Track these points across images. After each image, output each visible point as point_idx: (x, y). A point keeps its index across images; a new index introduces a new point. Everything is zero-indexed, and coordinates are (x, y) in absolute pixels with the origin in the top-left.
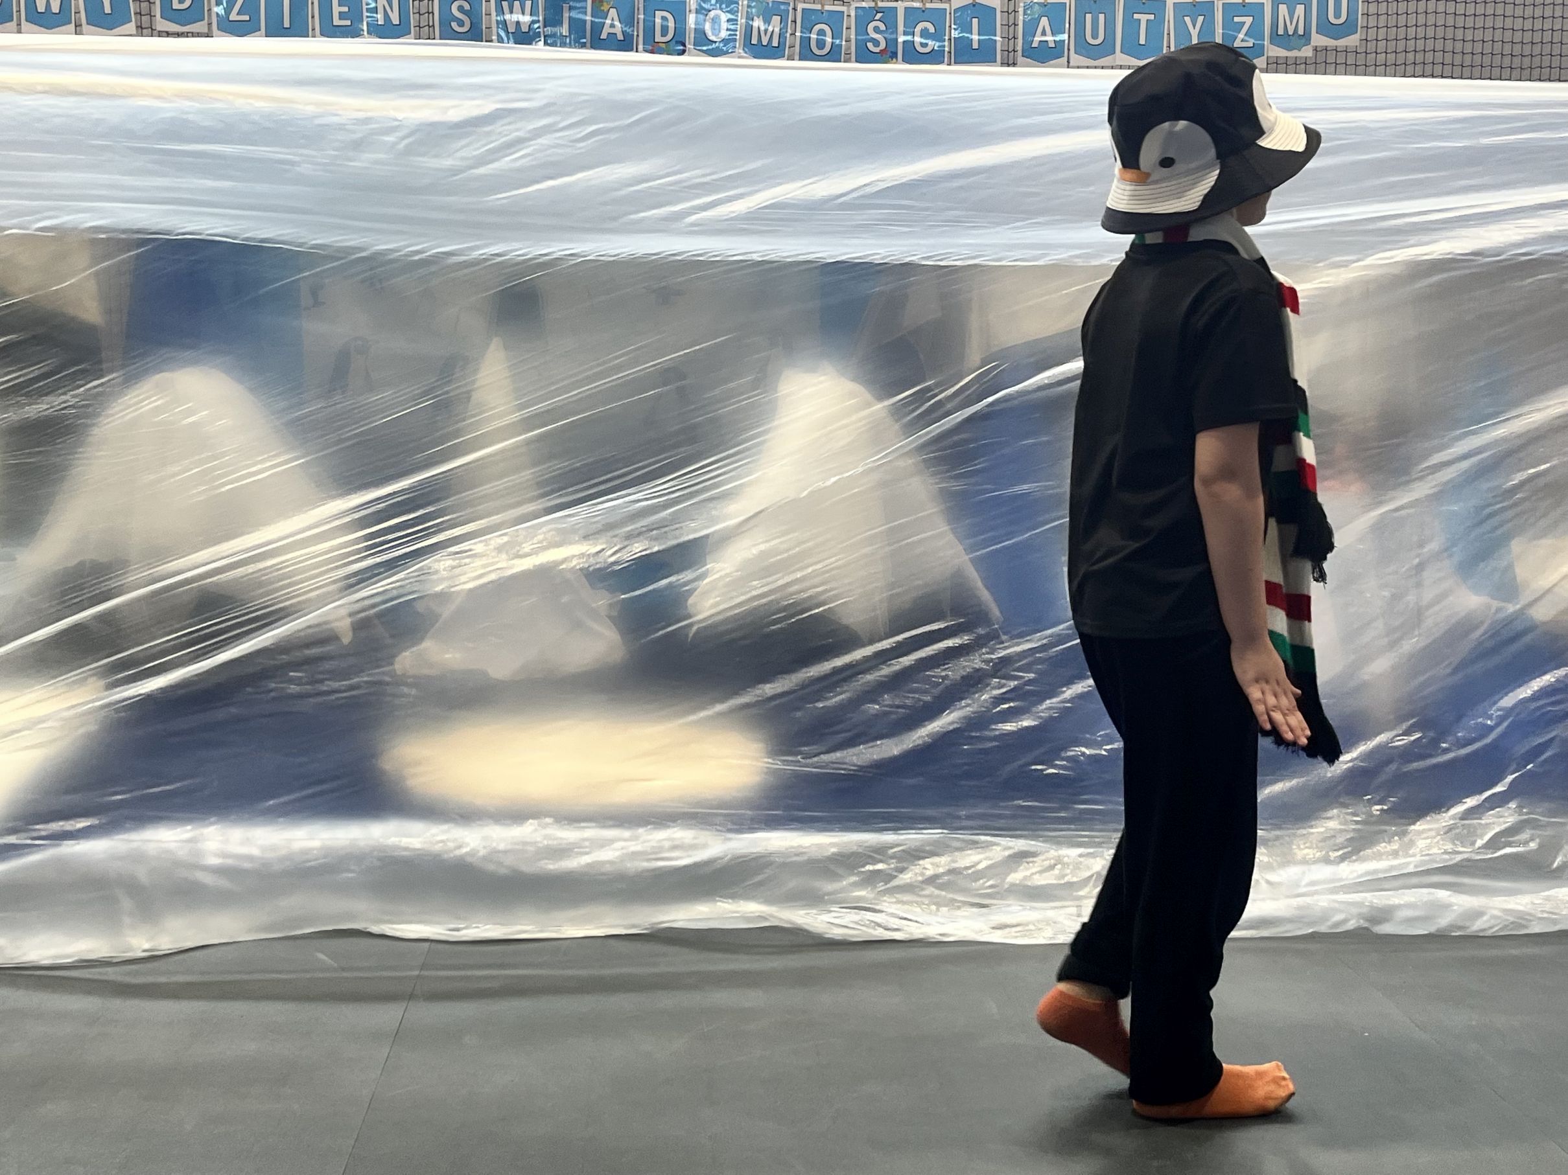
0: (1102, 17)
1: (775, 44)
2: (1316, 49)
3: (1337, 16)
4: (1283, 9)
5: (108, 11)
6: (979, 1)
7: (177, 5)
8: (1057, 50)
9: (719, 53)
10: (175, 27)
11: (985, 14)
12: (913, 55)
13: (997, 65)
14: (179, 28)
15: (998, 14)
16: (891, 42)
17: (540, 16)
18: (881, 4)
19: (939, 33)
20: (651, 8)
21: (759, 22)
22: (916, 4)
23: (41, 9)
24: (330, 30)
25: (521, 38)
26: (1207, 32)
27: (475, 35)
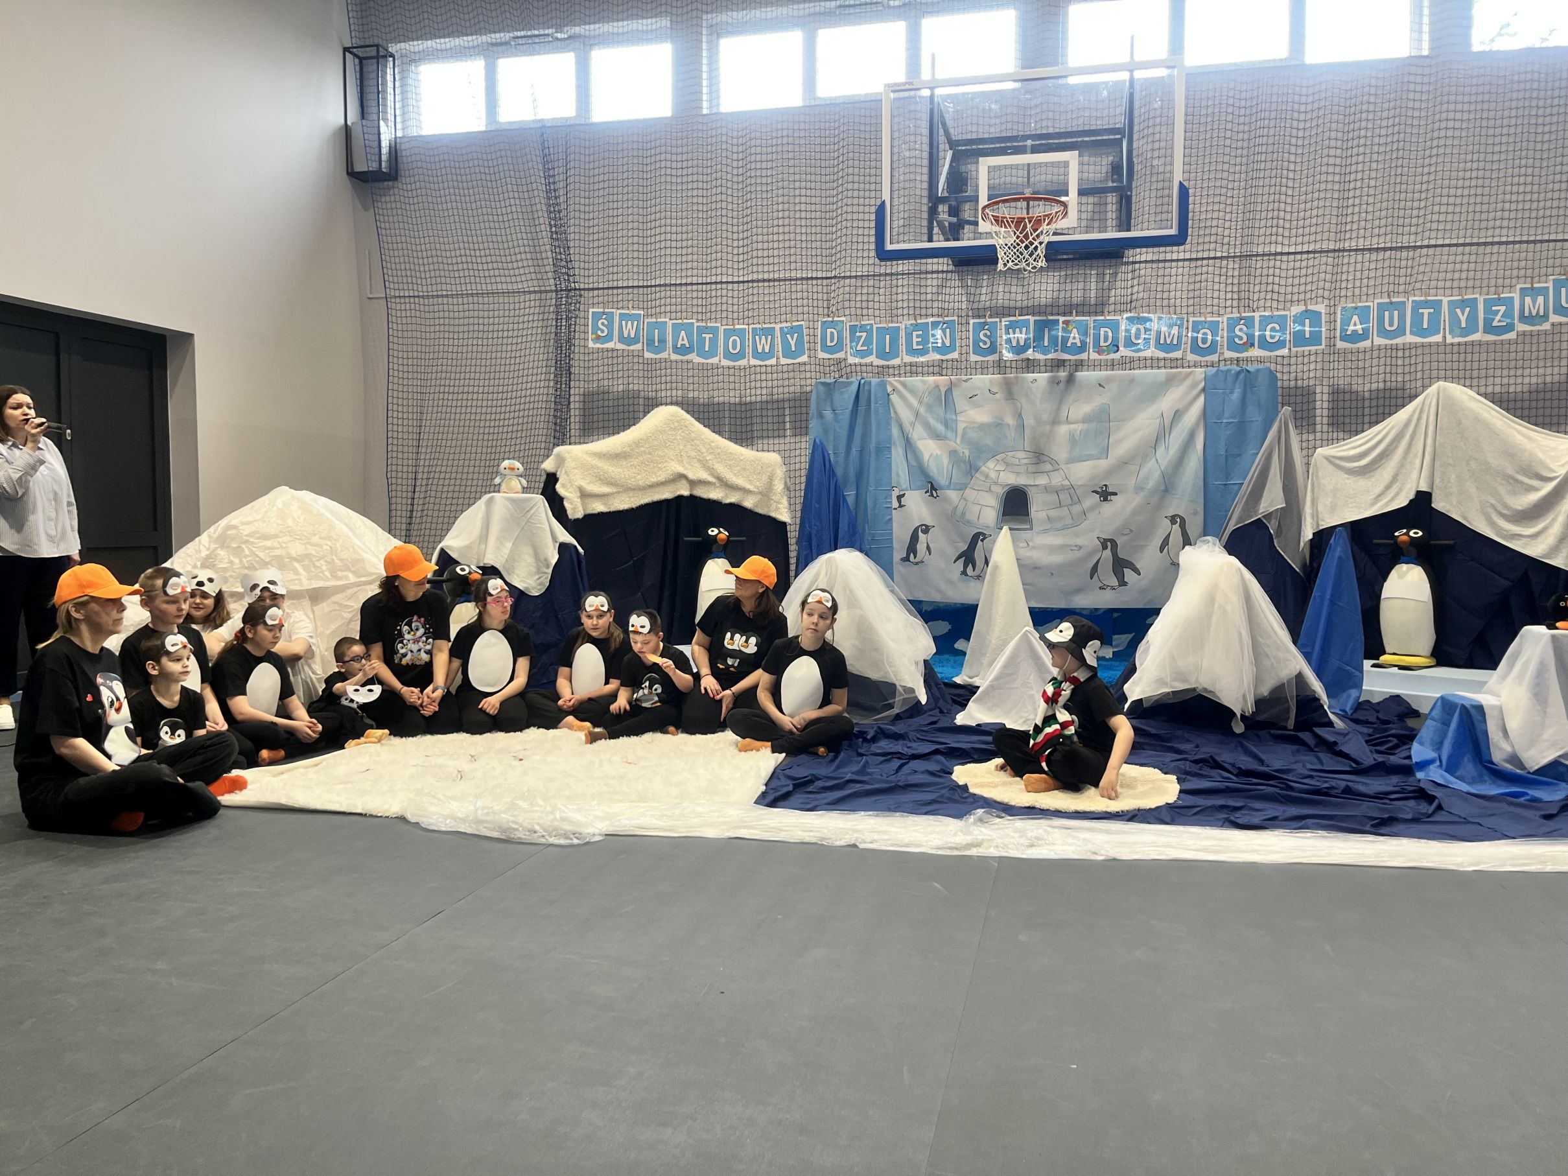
1: (1175, 342)
2: (1553, 325)
4: (1528, 300)
5: (793, 349)
6: (1310, 307)
7: (829, 344)
8: (1365, 335)
9: (1139, 350)
10: (827, 356)
11: (1315, 317)
12: (1264, 344)
13: (1323, 346)
14: (830, 356)
15: (1323, 315)
16: (1251, 337)
17: (1031, 336)
18: (1243, 315)
19: (1283, 329)
20: (1098, 327)
21: (1164, 329)
22: (1267, 314)
23: (760, 350)
24: (911, 351)
25: (1019, 349)
26: (1472, 318)
27: (993, 349)
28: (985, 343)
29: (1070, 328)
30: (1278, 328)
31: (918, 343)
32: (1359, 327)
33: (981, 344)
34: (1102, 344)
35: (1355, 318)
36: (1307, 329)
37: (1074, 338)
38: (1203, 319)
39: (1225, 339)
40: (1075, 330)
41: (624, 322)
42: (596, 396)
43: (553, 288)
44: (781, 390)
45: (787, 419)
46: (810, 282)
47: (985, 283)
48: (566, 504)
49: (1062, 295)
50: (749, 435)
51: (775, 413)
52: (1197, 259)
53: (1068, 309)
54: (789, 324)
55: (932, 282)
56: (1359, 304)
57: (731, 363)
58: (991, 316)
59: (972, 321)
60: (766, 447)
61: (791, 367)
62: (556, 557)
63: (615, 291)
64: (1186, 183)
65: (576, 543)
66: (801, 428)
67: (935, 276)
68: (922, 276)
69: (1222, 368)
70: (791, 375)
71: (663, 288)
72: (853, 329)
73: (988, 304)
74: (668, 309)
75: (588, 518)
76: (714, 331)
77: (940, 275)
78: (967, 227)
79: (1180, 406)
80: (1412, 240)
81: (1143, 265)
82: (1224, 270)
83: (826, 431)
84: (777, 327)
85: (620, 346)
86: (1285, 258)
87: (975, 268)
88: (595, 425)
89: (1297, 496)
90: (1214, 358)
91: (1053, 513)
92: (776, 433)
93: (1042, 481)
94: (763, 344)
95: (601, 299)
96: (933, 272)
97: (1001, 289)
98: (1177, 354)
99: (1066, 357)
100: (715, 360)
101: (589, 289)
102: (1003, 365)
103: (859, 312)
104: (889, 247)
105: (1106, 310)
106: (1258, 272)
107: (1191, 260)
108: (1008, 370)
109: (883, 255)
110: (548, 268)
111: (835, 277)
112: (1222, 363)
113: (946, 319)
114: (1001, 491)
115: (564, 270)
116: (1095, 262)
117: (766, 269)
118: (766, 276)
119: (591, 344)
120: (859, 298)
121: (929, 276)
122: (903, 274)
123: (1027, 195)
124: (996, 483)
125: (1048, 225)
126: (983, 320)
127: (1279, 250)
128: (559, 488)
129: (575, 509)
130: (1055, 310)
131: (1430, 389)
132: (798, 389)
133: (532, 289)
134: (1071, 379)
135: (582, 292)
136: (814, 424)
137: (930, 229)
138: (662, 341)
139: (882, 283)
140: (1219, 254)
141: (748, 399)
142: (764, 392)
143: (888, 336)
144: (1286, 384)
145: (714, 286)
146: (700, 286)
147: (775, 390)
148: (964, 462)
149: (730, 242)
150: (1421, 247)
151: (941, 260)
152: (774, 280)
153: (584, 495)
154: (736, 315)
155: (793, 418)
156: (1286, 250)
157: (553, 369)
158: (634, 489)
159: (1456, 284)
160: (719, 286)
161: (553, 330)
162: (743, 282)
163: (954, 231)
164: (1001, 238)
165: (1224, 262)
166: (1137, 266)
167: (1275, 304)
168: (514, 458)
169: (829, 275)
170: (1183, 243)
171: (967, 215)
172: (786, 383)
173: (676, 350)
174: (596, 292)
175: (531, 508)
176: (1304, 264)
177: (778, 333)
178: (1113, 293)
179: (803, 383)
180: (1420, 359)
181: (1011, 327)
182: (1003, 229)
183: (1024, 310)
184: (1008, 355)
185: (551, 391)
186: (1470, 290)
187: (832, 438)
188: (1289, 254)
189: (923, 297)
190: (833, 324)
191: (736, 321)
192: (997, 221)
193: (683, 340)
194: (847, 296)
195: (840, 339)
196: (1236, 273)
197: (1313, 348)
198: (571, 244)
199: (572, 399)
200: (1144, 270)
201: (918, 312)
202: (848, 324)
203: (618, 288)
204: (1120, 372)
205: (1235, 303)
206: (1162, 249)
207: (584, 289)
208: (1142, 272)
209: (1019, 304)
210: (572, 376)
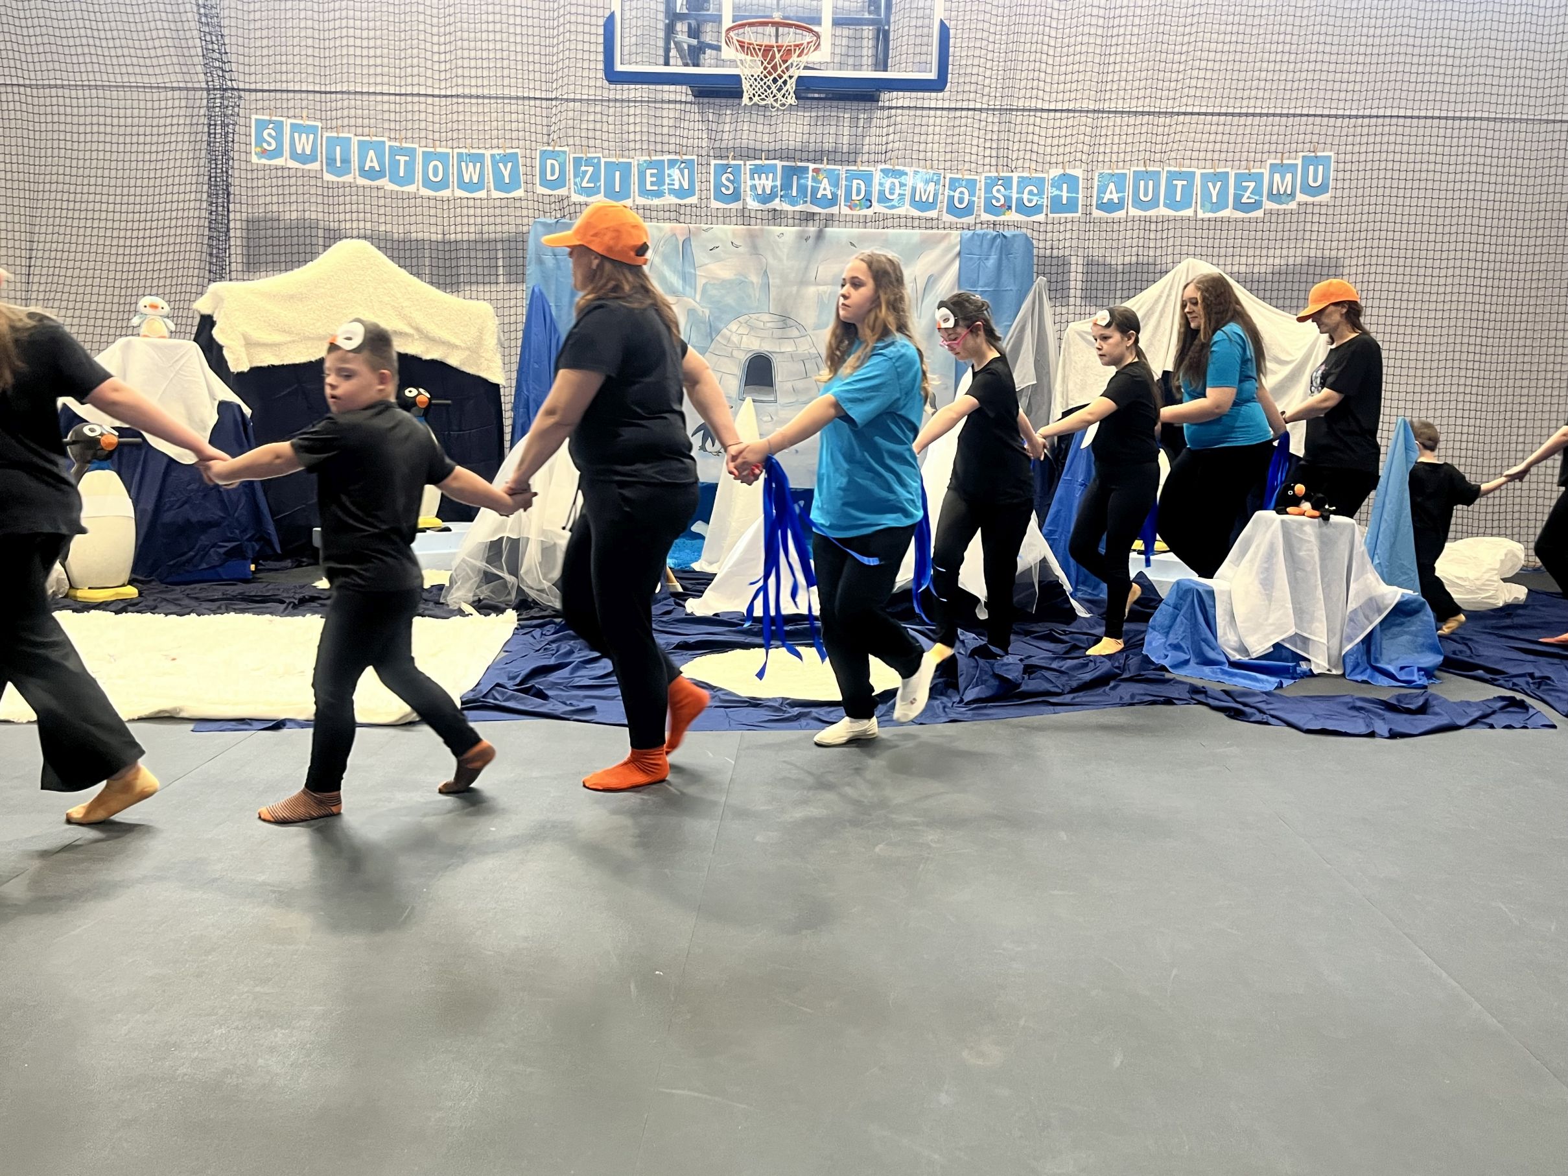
0: (1151, 183)
1: (931, 200)
2: (1299, 204)
3: (1315, 180)
4: (1277, 177)
5: (507, 181)
6: (1068, 171)
7: (549, 177)
8: (1120, 205)
9: (893, 207)
10: (548, 192)
11: (1072, 181)
12: (1022, 208)
13: (1079, 214)
14: (550, 192)
15: (1081, 181)
16: (1008, 199)
17: (778, 183)
18: (1002, 174)
19: (1040, 193)
20: (851, 177)
21: (920, 186)
22: (1026, 174)
23: (467, 180)
24: (644, 192)
25: (765, 198)
26: (1223, 192)
27: (736, 196)
28: (728, 188)
29: (821, 177)
30: (1035, 191)
31: (652, 184)
32: (1115, 197)
33: (723, 189)
34: (854, 197)
35: (1112, 186)
36: (1065, 194)
37: (825, 189)
38: (959, 176)
39: (983, 200)
40: (825, 181)
41: (296, 135)
42: (263, 224)
43: (204, 85)
44: (492, 228)
45: (500, 263)
46: (526, 102)
47: (728, 120)
48: (225, 352)
49: (812, 140)
50: (454, 279)
51: (486, 254)
52: (956, 109)
53: (819, 156)
54: (501, 151)
55: (670, 112)
56: (1117, 171)
57: (431, 193)
58: (734, 158)
59: (713, 162)
60: (474, 295)
61: (504, 202)
62: (215, 417)
63: (285, 95)
64: (947, 22)
65: (238, 401)
66: (516, 274)
67: (672, 106)
68: (658, 105)
69: (979, 231)
70: (505, 211)
71: (345, 96)
72: (578, 162)
73: (731, 144)
74: (352, 121)
75: (256, 371)
76: (411, 153)
77: (678, 106)
78: (708, 51)
79: (934, 270)
80: (1170, 106)
81: (899, 111)
82: (983, 124)
83: (545, 277)
84: (488, 153)
85: (292, 164)
86: (1045, 115)
87: (717, 101)
88: (263, 259)
89: (1048, 373)
90: (970, 220)
91: (800, 385)
92: (487, 279)
93: (788, 348)
94: (471, 173)
95: (266, 103)
96: (669, 102)
97: (745, 128)
98: (933, 214)
99: (816, 209)
100: (411, 189)
101: (250, 91)
102: (747, 214)
103: (584, 142)
104: (619, 67)
105: (859, 160)
106: (1018, 129)
107: (949, 109)
108: (753, 221)
109: (613, 77)
110: (196, 60)
111: (556, 99)
112: (979, 226)
113: (685, 157)
114: (743, 357)
115: (217, 64)
116: (848, 104)
117: (473, 82)
118: (474, 91)
119: (254, 159)
120: (584, 126)
121: (665, 106)
122: (635, 101)
123: (777, 20)
124: (739, 348)
125: (799, 56)
126: (725, 162)
127: (1039, 106)
128: (216, 333)
129: (238, 362)
130: (805, 155)
131: (1179, 267)
132: (513, 229)
133: (175, 85)
134: (820, 235)
135: (242, 93)
136: (532, 269)
137: (667, 51)
138: (346, 161)
139: (612, 111)
140: (978, 106)
141: (453, 236)
142: (472, 229)
143: (618, 174)
144: (1042, 252)
145: (409, 99)
146: (392, 98)
147: (485, 228)
148: (704, 323)
149: (428, 46)
150: (1178, 114)
151: (679, 88)
152: (484, 97)
153: (250, 344)
154: (437, 136)
155: (507, 262)
156: (1046, 106)
157: (206, 187)
158: (313, 339)
159: (1209, 156)
160: (416, 99)
161: (205, 138)
162: (446, 96)
163: (694, 55)
164: (748, 68)
165: (984, 115)
166: (893, 111)
167: (1033, 165)
168: (157, 295)
169: (550, 96)
170: (942, 90)
171: (708, 38)
172: (498, 220)
173: (364, 173)
174: (259, 95)
175: (182, 357)
176: (1064, 123)
177: (488, 162)
178: (867, 140)
179: (519, 221)
180: (1171, 233)
181: (757, 171)
182: (749, 58)
183: (772, 154)
184: (752, 204)
185: (204, 214)
186: (1223, 163)
187: (553, 287)
188: (1049, 110)
189: (659, 130)
190: (554, 155)
191: (438, 143)
192: (742, 47)
193: (372, 161)
194: (570, 122)
195: (562, 171)
196: (995, 128)
197: (1069, 215)
198: (226, 32)
199: (232, 225)
200: (900, 117)
201: (652, 147)
202: (572, 156)
203: (288, 91)
204: (873, 230)
205: (994, 161)
206: (920, 94)
207: (244, 90)
208: (899, 119)
209: (765, 147)
210: (232, 197)
